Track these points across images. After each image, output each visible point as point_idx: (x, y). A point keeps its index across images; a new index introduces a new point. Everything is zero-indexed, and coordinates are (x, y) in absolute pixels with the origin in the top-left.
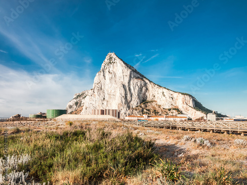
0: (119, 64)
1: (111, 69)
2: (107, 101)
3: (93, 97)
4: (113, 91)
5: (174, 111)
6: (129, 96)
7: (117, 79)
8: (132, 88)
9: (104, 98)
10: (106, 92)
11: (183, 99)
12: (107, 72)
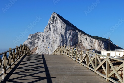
0: (59, 21)
1: (54, 24)
2: (52, 45)
3: (43, 42)
4: (55, 38)
5: (92, 51)
6: (65, 41)
7: (58, 31)
8: (67, 36)
9: (50, 43)
10: (51, 39)
11: (98, 43)
12: (52, 26)
